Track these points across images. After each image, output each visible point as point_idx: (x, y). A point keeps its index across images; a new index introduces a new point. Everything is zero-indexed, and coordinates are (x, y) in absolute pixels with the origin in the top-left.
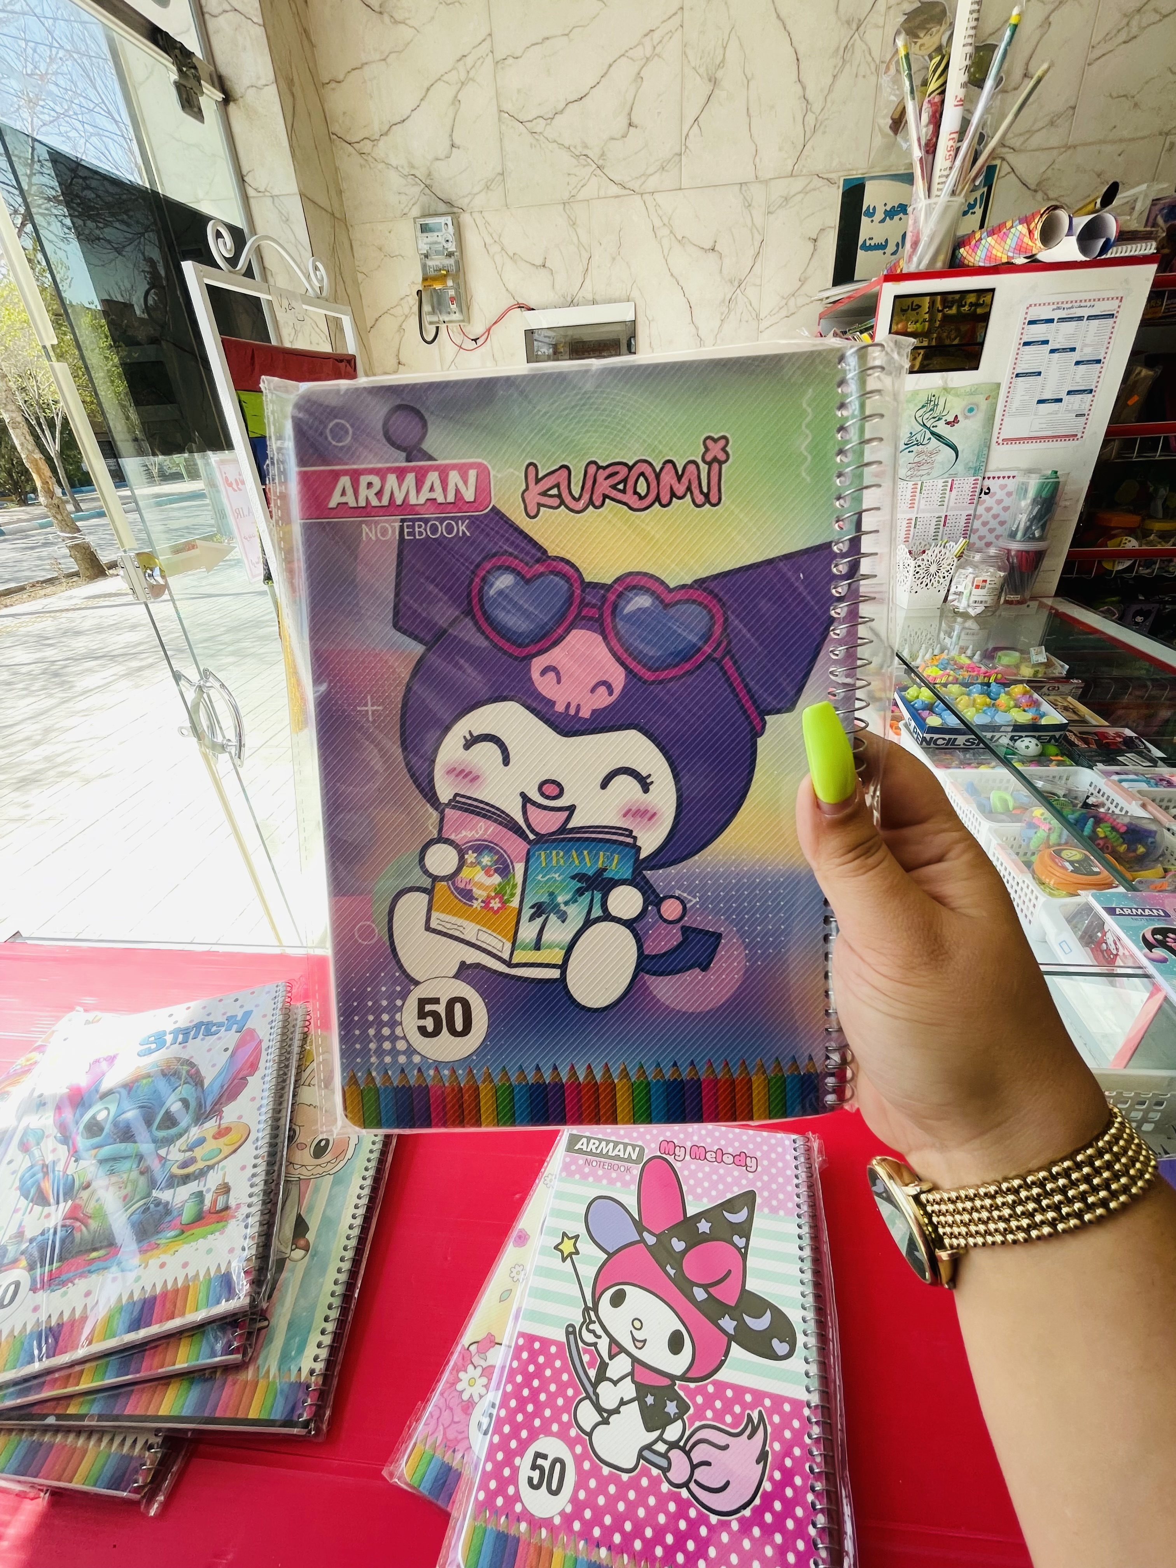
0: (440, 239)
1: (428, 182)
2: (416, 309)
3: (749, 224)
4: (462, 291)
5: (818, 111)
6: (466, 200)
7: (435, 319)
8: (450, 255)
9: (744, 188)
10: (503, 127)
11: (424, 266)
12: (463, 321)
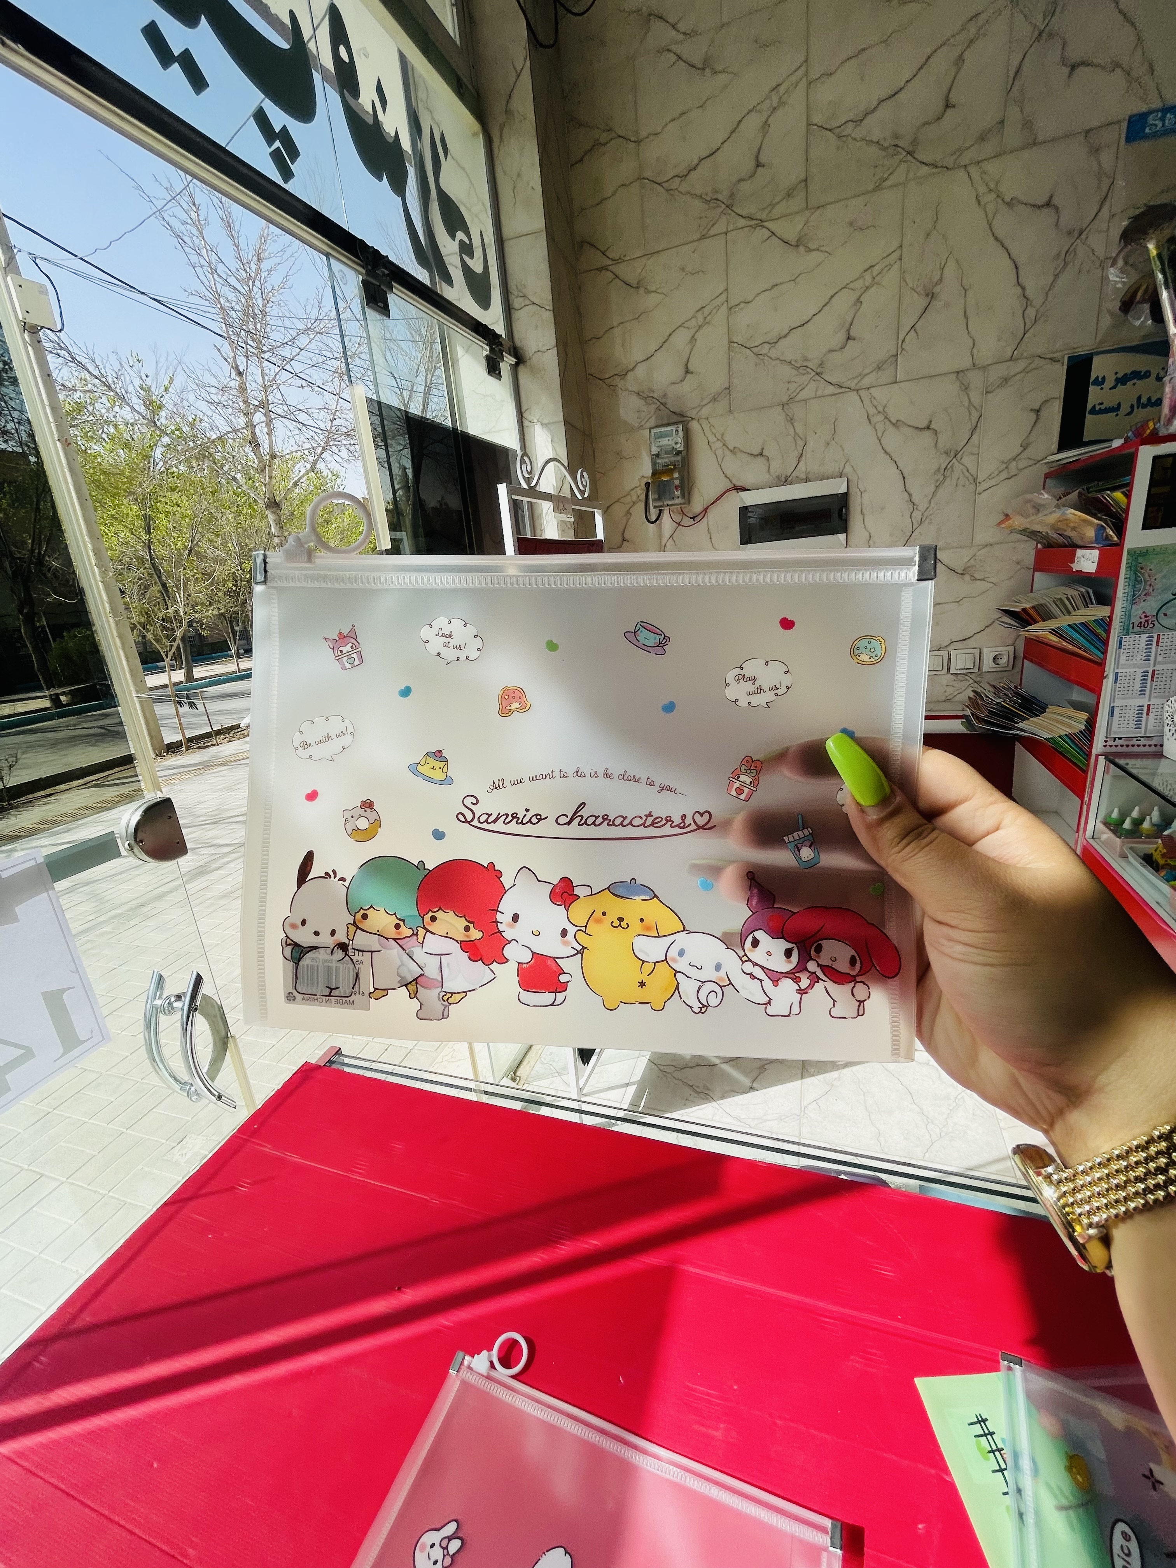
0: (670, 443)
1: (663, 401)
2: (643, 497)
3: (966, 404)
4: (686, 480)
5: (1038, 306)
6: (695, 411)
7: (660, 504)
8: (679, 453)
9: (962, 374)
10: (732, 354)
11: (654, 464)
12: (684, 504)
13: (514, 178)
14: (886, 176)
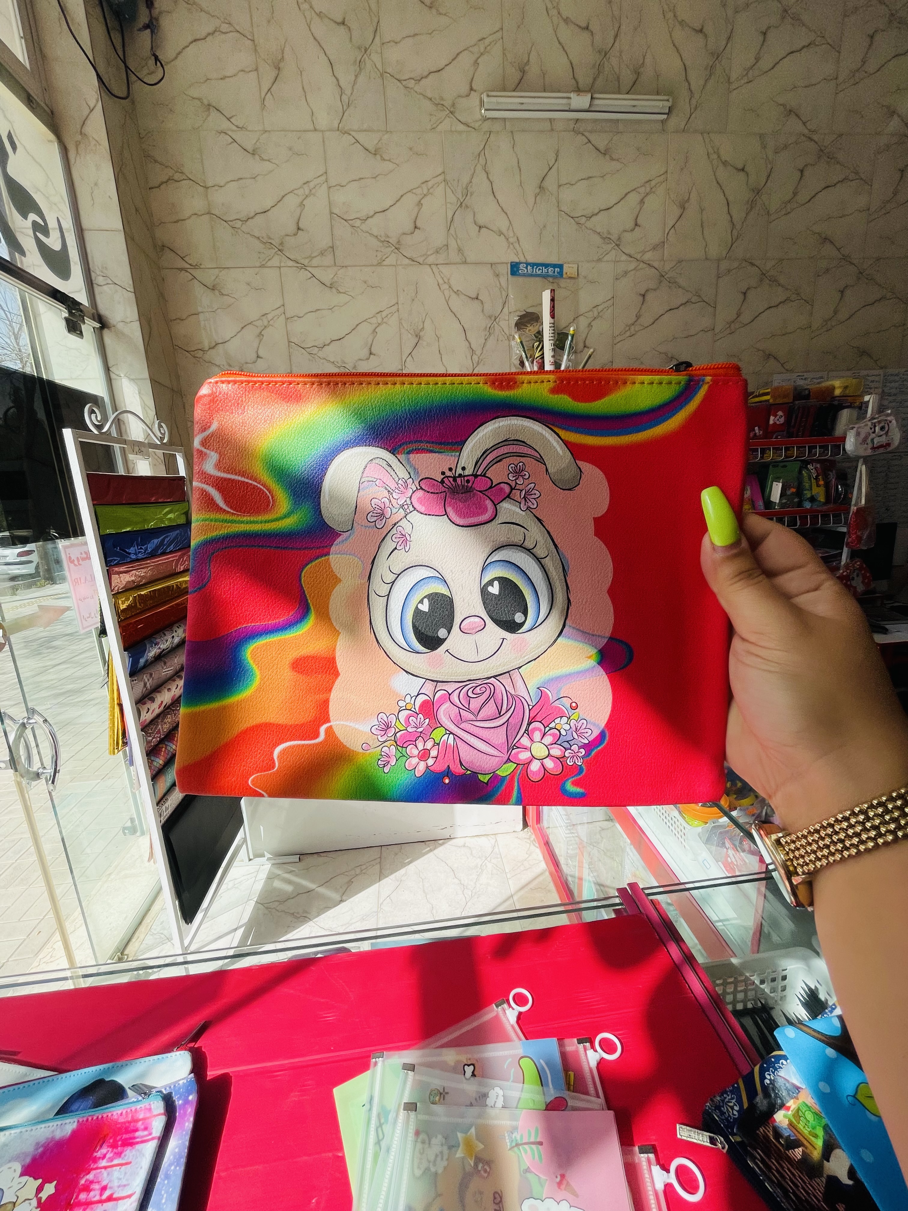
5: (479, 355)
10: (291, 350)
13: (92, 185)
14: (384, 258)
